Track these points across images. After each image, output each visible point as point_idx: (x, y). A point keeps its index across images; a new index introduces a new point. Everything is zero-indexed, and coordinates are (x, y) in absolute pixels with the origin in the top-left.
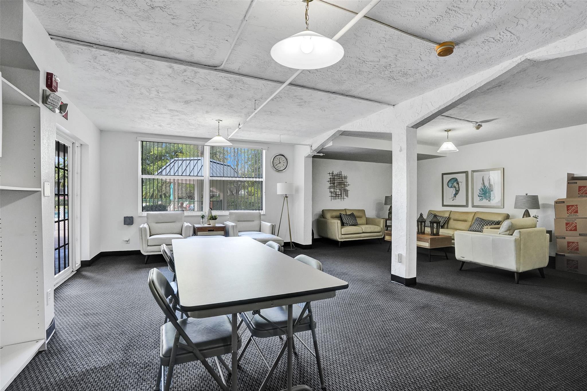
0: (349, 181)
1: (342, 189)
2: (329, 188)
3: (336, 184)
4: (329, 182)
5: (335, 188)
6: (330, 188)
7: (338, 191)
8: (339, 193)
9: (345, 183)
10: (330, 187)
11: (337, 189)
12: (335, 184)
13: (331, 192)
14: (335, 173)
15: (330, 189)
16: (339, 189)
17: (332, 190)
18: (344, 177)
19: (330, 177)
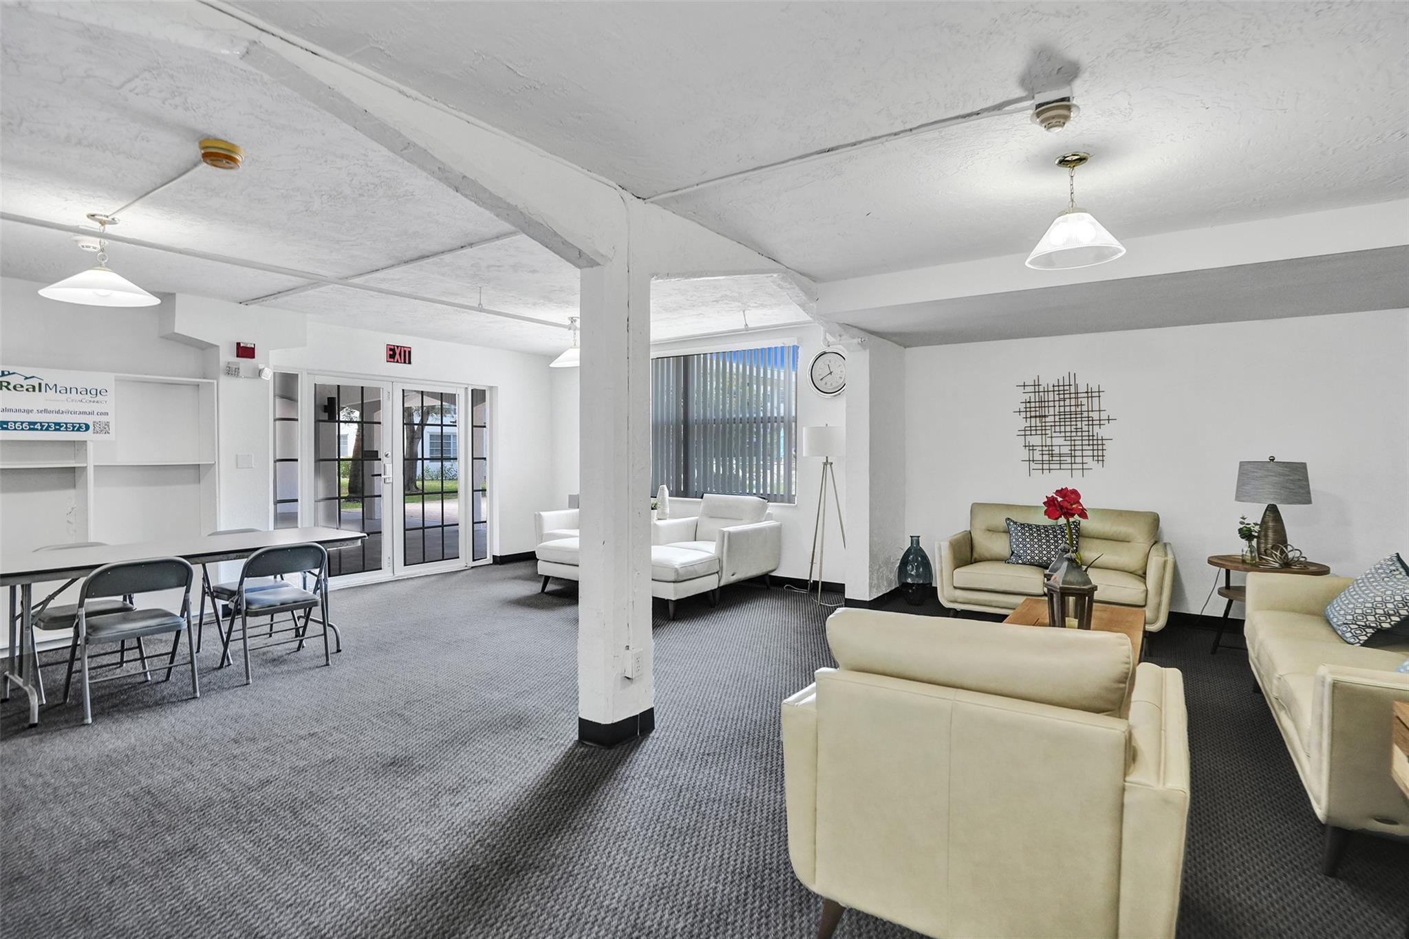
0: (1108, 404)
1: (1079, 434)
2: (1023, 433)
3: (1051, 419)
4: (1023, 415)
5: (1048, 432)
6: (1026, 432)
7: (1058, 441)
8: (1066, 450)
9: (1091, 414)
10: (1025, 430)
11: (1054, 435)
12: (1047, 419)
13: (1031, 448)
14: (1048, 380)
15: (1025, 435)
16: (1063, 434)
17: (1035, 440)
18: (1087, 392)
19: (1027, 397)
